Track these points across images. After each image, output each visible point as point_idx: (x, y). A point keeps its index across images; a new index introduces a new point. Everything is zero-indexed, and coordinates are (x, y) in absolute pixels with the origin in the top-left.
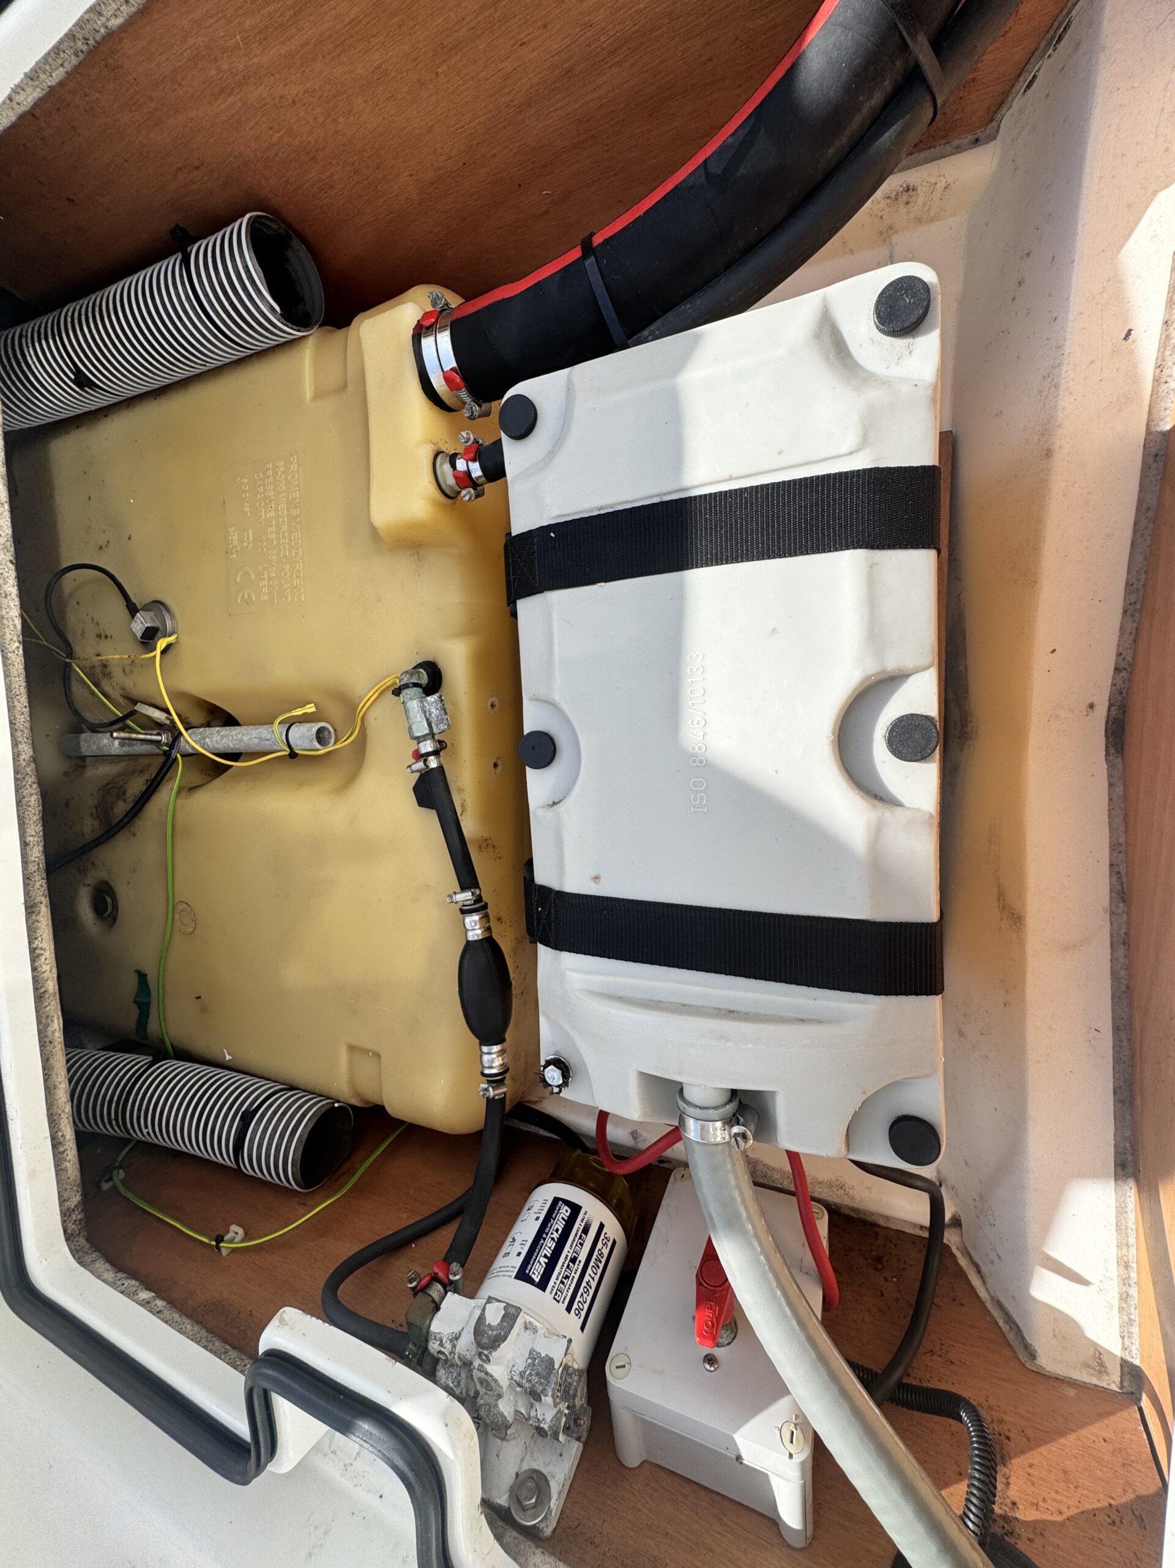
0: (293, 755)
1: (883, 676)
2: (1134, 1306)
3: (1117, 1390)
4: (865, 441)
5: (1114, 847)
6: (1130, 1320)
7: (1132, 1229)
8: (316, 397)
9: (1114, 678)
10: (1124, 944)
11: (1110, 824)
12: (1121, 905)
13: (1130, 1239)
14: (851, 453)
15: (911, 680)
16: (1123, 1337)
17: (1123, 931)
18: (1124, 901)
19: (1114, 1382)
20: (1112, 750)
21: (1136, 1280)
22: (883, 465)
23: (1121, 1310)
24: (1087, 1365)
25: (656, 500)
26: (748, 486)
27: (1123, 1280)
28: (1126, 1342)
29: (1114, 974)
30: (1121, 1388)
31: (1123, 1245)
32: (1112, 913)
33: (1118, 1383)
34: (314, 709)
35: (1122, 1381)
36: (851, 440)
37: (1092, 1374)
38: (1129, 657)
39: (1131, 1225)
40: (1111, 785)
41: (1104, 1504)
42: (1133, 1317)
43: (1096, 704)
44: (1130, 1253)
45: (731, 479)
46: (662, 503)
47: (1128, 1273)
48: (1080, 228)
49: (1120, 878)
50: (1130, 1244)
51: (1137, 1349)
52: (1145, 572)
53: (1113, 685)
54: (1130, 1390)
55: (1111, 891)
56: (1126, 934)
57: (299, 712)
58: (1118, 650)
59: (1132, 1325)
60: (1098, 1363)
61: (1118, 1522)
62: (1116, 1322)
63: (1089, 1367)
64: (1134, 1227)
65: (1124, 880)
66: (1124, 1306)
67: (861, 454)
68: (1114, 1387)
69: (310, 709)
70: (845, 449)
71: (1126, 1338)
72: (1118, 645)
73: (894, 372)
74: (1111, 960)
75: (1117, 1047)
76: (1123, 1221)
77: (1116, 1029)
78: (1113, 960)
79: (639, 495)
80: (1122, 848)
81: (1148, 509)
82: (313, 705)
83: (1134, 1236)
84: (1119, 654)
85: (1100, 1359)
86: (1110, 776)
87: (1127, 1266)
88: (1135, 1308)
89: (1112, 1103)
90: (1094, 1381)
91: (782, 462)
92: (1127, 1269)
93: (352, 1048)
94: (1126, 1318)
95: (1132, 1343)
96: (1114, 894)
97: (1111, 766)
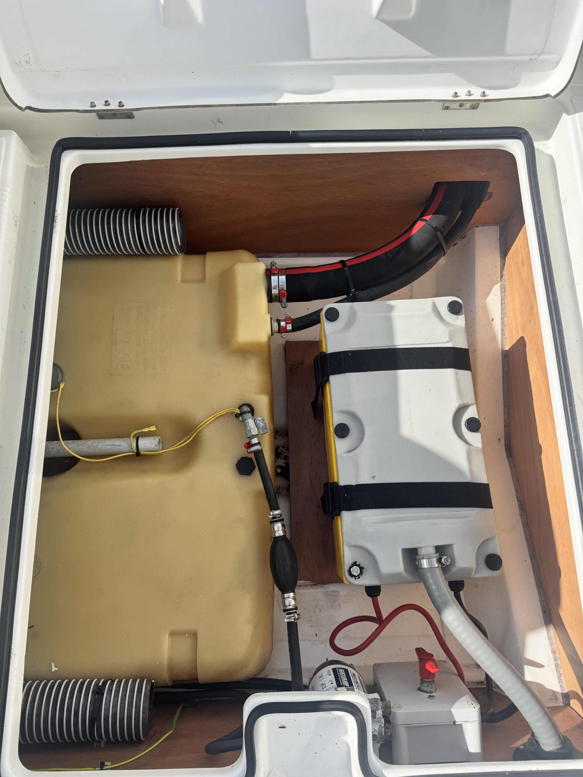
0: (138, 454)
1: (463, 405)
2: (560, 668)
3: (562, 705)
4: (450, 340)
5: (517, 491)
6: (560, 674)
7: (553, 637)
8: (184, 281)
9: (505, 429)
10: (527, 526)
11: (514, 483)
12: (523, 512)
13: (553, 641)
14: (447, 342)
15: (470, 408)
16: (559, 682)
17: (526, 522)
18: (524, 511)
19: (561, 702)
20: (509, 456)
21: (558, 657)
22: (456, 346)
23: (557, 670)
24: (551, 699)
25: (388, 348)
26: (418, 347)
27: (555, 658)
28: (561, 684)
29: (526, 538)
30: (564, 704)
31: (552, 644)
32: (521, 516)
33: (562, 702)
34: (155, 429)
35: (563, 701)
36: (447, 339)
37: (554, 702)
38: (508, 422)
39: (552, 635)
40: (511, 468)
41: (569, 728)
42: (561, 672)
43: (501, 439)
44: (555, 647)
45: (412, 344)
46: (390, 349)
47: (556, 655)
48: (476, 288)
49: (521, 502)
50: (554, 643)
51: (565, 685)
52: (508, 393)
53: (505, 432)
54: (567, 703)
55: (519, 508)
56: (527, 523)
57: (146, 430)
58: (504, 419)
59: (561, 676)
60: (554, 696)
61: (574, 730)
62: (556, 677)
63: (552, 700)
64: (553, 635)
65: (522, 503)
66: (557, 669)
67: (450, 343)
68: (562, 704)
69: (153, 428)
70: (445, 341)
71: (561, 682)
72: (504, 417)
73: (453, 323)
74: (524, 533)
75: (533, 566)
76: (550, 634)
77: (532, 559)
78: (525, 533)
79: (383, 345)
80: (519, 491)
81: (506, 372)
82: (154, 427)
83: (554, 639)
84: (505, 421)
85: (555, 694)
86: (510, 465)
87: (555, 652)
88: (561, 668)
89: (536, 588)
90: (555, 705)
91: (428, 342)
92: (555, 654)
93: (173, 634)
94: (559, 674)
95: (563, 683)
96: (520, 508)
97: (509, 462)
